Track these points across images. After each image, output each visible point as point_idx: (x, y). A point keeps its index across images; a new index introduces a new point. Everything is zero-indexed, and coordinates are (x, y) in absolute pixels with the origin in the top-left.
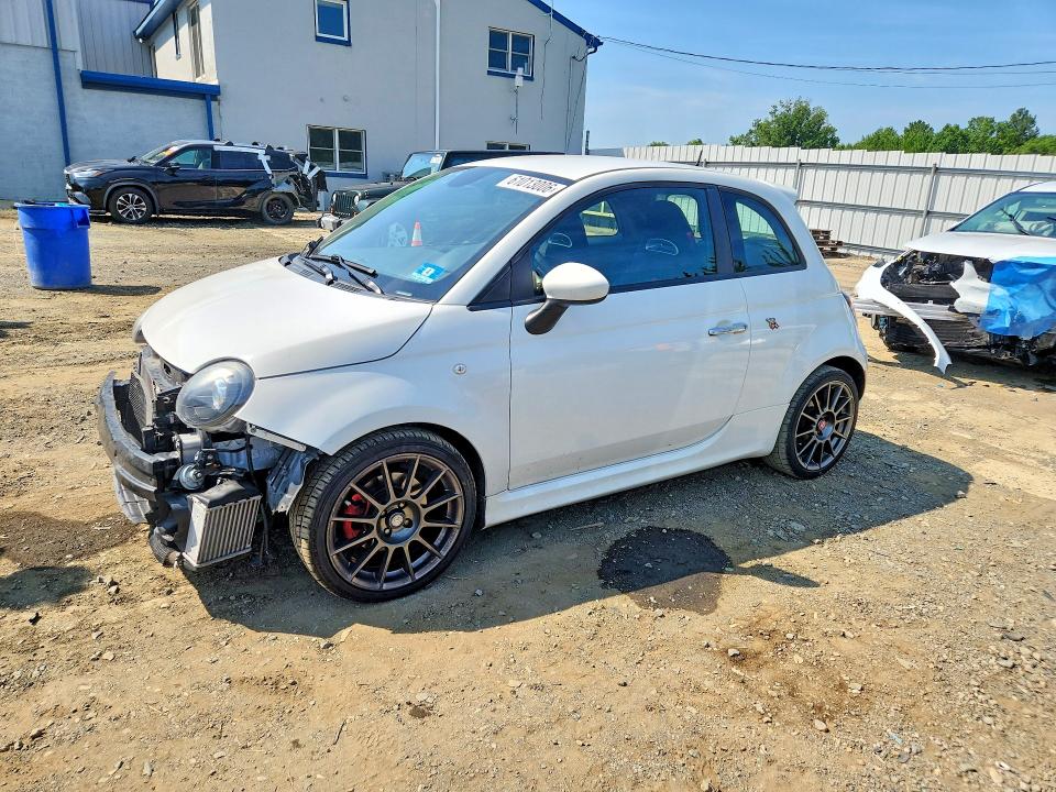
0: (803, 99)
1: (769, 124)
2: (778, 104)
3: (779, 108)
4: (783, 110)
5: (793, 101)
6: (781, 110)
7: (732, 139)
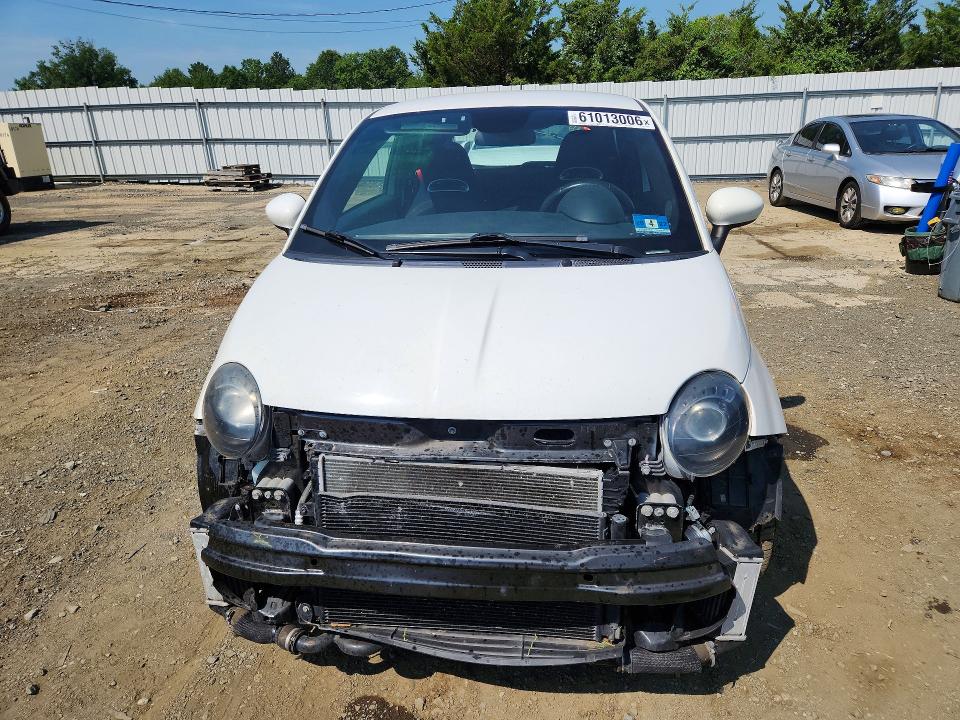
0: (84, 40)
1: (56, 65)
2: (58, 45)
3: (61, 48)
4: (67, 51)
5: (74, 41)
6: (64, 52)
7: (17, 82)
